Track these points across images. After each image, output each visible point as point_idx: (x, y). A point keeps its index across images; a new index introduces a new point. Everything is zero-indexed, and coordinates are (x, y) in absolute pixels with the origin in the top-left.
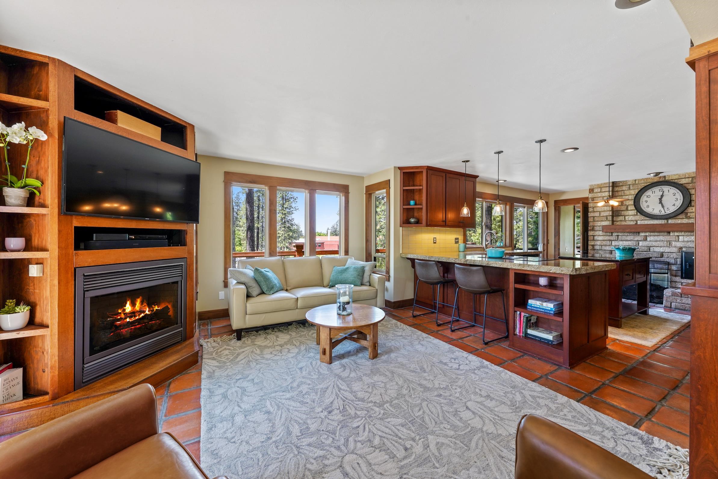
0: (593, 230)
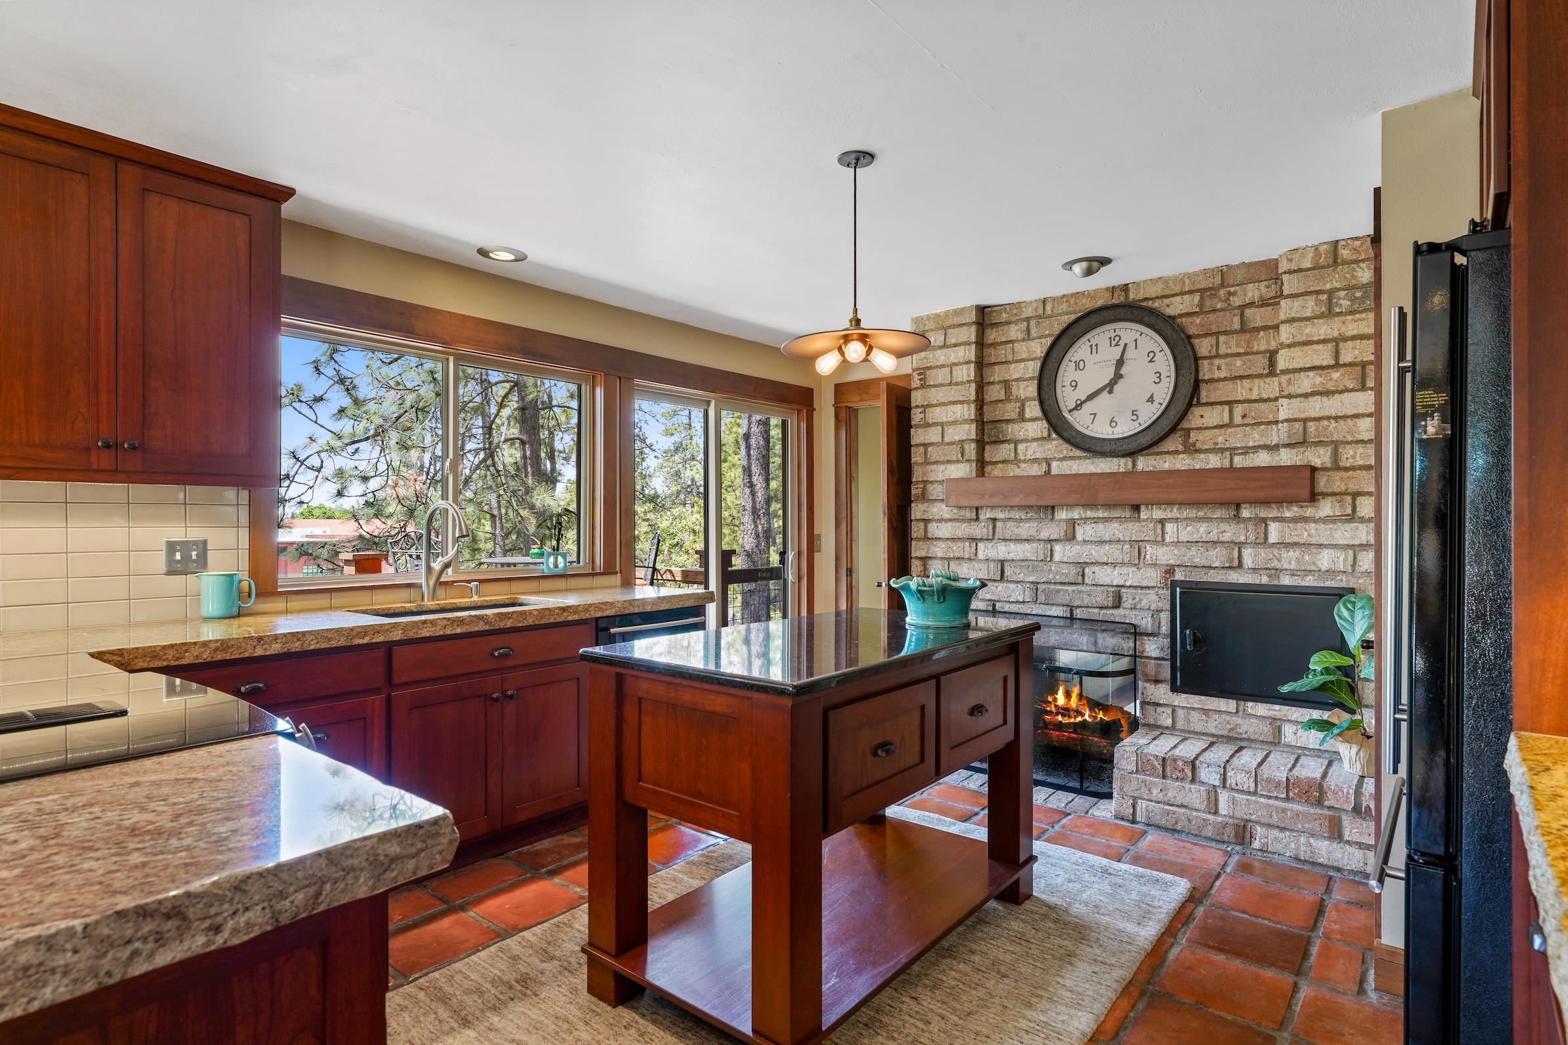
0: (923, 497)
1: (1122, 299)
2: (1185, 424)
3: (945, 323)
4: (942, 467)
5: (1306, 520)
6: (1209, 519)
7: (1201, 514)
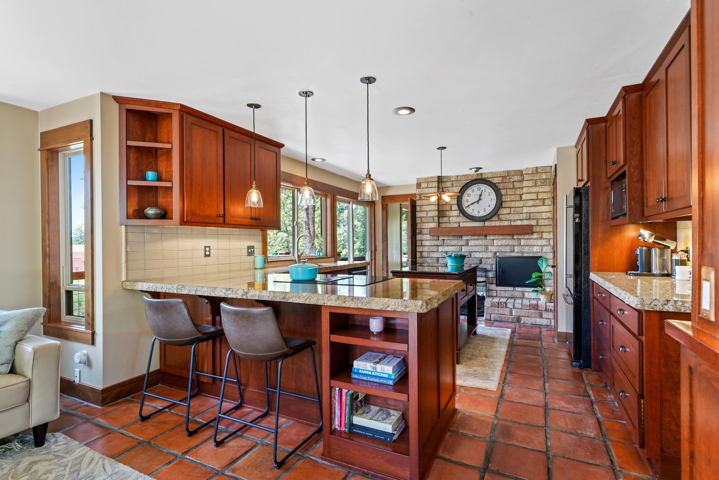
0: (421, 233)
1: (481, 177)
2: (498, 213)
3: (428, 181)
4: (427, 224)
5: (530, 239)
6: (506, 239)
7: (504, 237)
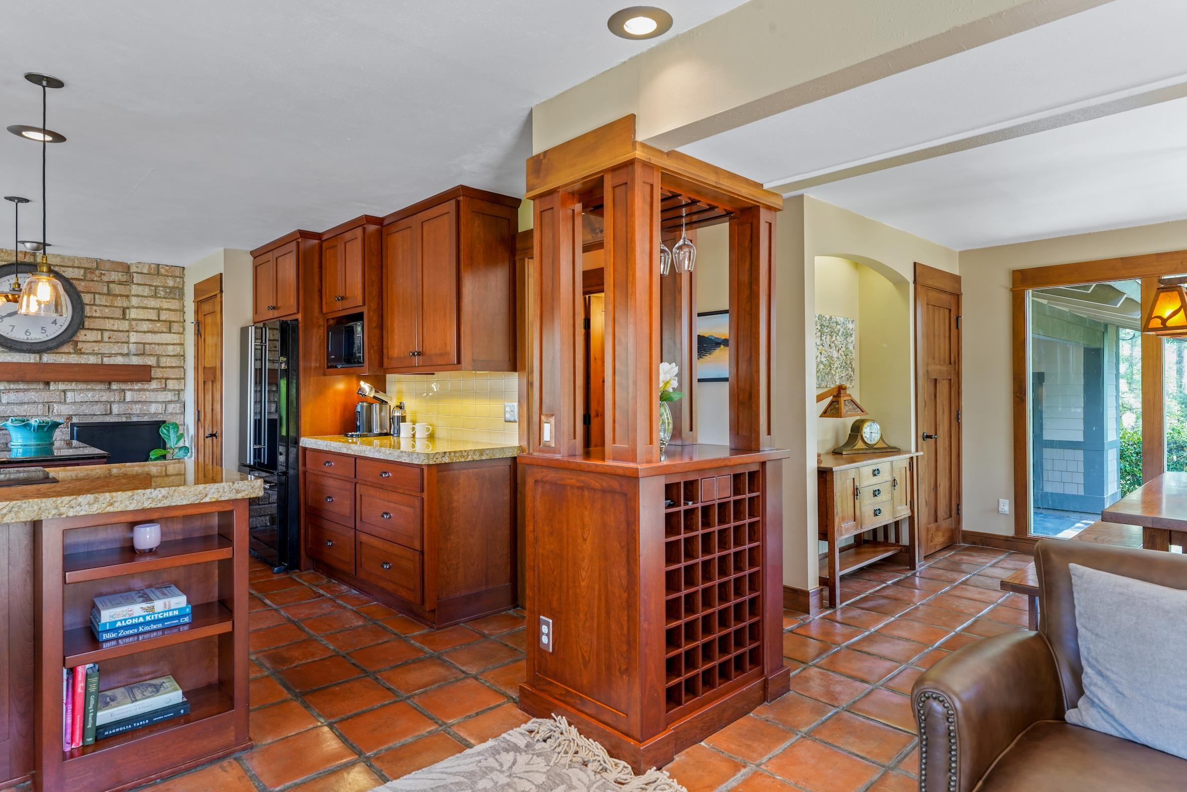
1: (32, 260)
2: (75, 339)
5: (144, 390)
6: (94, 390)
7: (89, 387)
